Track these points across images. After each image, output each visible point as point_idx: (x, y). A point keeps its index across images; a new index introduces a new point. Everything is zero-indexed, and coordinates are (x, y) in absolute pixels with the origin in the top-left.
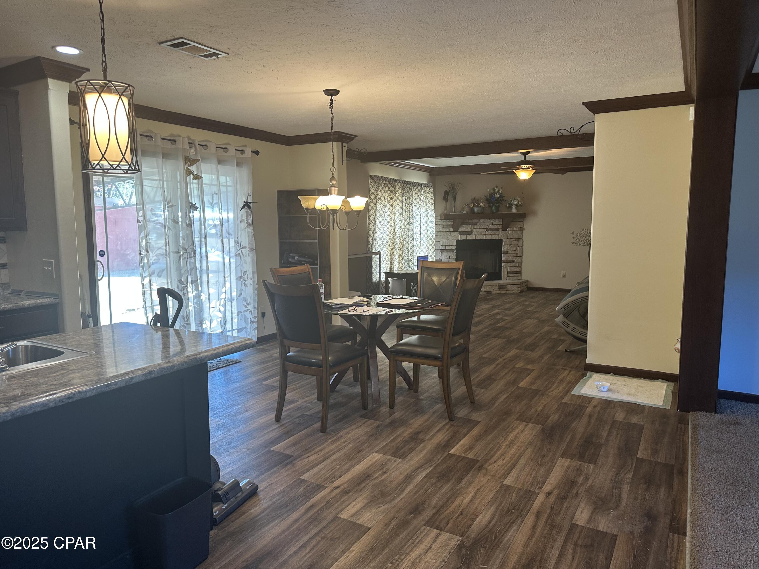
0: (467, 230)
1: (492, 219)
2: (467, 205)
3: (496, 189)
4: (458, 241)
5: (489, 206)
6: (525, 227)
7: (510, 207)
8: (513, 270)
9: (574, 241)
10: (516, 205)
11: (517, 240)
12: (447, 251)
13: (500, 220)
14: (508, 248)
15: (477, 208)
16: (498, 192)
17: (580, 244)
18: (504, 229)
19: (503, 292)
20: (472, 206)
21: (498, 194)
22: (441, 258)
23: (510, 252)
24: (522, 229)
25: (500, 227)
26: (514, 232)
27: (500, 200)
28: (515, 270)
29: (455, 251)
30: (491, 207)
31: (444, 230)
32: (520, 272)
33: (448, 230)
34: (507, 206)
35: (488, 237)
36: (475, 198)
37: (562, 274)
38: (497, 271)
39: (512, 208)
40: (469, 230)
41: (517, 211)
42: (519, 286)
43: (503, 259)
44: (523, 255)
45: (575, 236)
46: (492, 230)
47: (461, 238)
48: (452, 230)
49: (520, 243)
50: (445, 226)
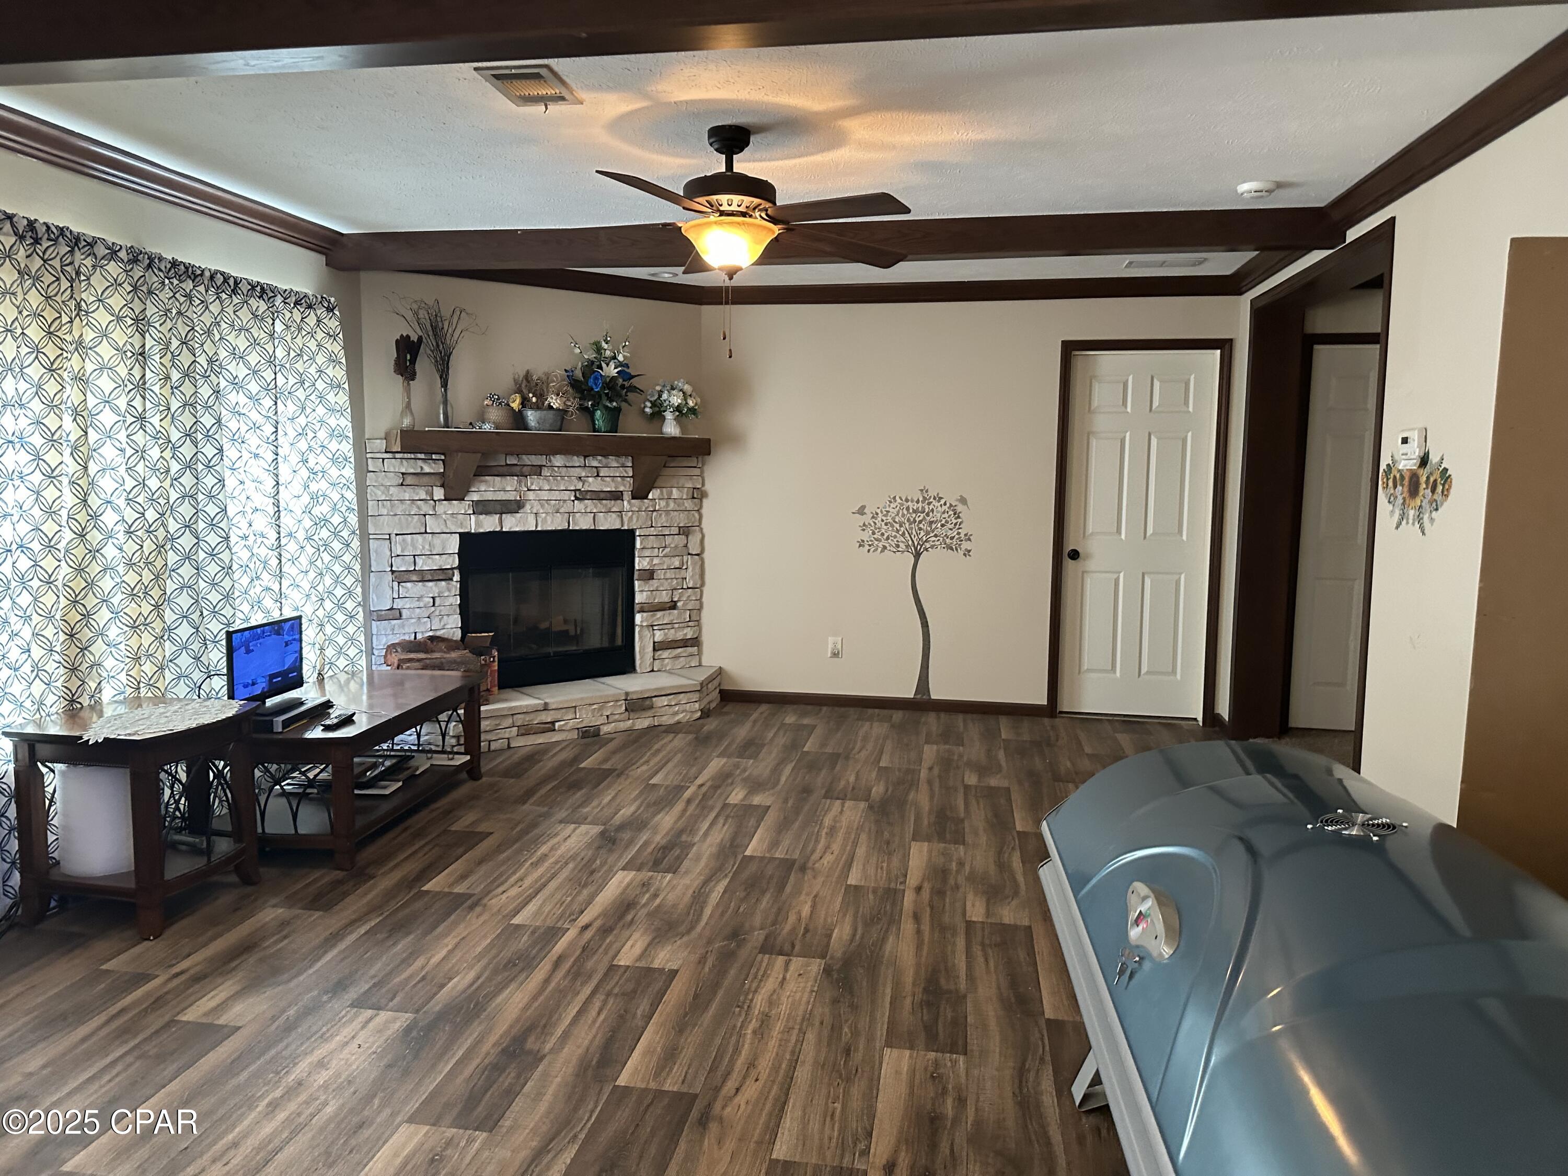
0: (501, 496)
1: (594, 455)
2: (500, 401)
3: (605, 346)
4: (465, 538)
5: (583, 409)
6: (708, 487)
7: (658, 415)
8: (672, 635)
9: (866, 536)
10: (678, 409)
11: (685, 531)
12: (424, 577)
13: (623, 459)
14: (656, 561)
15: (538, 414)
16: (614, 358)
17: (885, 548)
18: (640, 494)
19: (642, 723)
20: (515, 405)
21: (612, 365)
22: (398, 604)
23: (660, 574)
24: (698, 495)
25: (626, 487)
26: (672, 505)
27: (623, 387)
28: (680, 635)
29: (457, 577)
30: (590, 413)
31: (407, 494)
32: (695, 642)
33: (423, 496)
34: (648, 410)
35: (583, 523)
36: (528, 376)
37: (830, 646)
38: (619, 642)
39: (664, 418)
40: (511, 496)
41: (683, 431)
42: (696, 696)
43: (639, 598)
44: (703, 584)
45: (867, 519)
46: (598, 496)
47: (478, 524)
48: (439, 493)
49: (694, 541)
50: (409, 480)
